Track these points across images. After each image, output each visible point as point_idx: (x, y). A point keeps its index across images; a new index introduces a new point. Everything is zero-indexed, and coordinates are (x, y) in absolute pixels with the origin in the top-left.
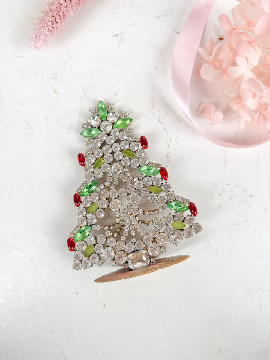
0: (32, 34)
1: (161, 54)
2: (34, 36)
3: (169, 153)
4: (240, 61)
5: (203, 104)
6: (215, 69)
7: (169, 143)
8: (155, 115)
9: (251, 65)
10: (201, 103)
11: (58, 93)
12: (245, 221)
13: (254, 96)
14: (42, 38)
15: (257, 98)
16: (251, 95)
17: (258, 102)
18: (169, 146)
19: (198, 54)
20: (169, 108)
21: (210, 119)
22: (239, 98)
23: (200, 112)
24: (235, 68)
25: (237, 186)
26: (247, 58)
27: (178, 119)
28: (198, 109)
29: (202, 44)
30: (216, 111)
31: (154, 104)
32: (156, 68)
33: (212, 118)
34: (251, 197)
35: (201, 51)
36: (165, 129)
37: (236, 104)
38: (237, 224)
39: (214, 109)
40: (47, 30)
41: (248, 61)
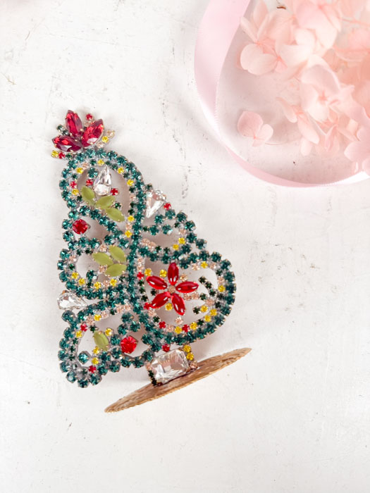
1: (182, 29)
3: (187, 190)
4: (302, 36)
5: (244, 113)
6: (264, 52)
7: (188, 173)
8: (167, 125)
9: (322, 46)
10: (241, 111)
11: (14, 84)
12: (301, 305)
13: (323, 98)
15: (327, 103)
16: (316, 95)
17: (330, 110)
18: (186, 178)
19: (240, 27)
20: (189, 116)
21: (255, 138)
23: (239, 126)
24: (293, 48)
25: (291, 249)
26: (313, 31)
27: (204, 135)
28: (239, 118)
29: (248, 14)
30: (264, 124)
31: (167, 107)
32: (173, 50)
33: (256, 136)
34: (313, 267)
35: (245, 24)
36: (181, 149)
37: (297, 114)
38: (287, 309)
39: (262, 122)
41: (316, 38)
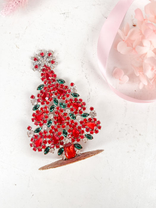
0: (3, 4)
1: (92, 31)
2: (5, 6)
3: (89, 99)
4: (146, 43)
5: (116, 68)
6: (128, 46)
7: (90, 92)
8: (83, 71)
9: (153, 47)
10: (115, 68)
11: (19, 48)
12: (134, 150)
13: (152, 69)
14: (11, 8)
15: (154, 71)
16: (150, 68)
17: (155, 73)
18: (90, 94)
19: (118, 34)
20: (92, 68)
21: (120, 80)
22: (141, 68)
23: (114, 74)
24: (141, 48)
25: (132, 127)
26: (151, 42)
27: (98, 77)
28: (113, 71)
29: (121, 28)
30: (124, 75)
31: (84, 64)
32: (88, 39)
33: (121, 79)
34: (140, 135)
35: (120, 32)
36: (88, 82)
37: (139, 72)
38: (128, 152)
39: (123, 73)
40: (14, 3)
41: (151, 44)
